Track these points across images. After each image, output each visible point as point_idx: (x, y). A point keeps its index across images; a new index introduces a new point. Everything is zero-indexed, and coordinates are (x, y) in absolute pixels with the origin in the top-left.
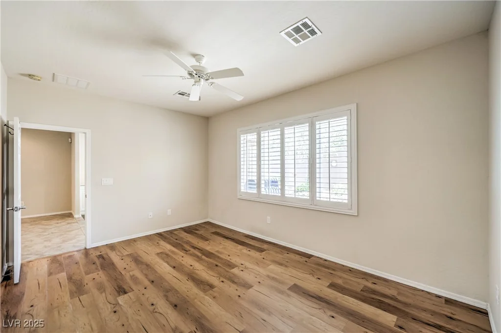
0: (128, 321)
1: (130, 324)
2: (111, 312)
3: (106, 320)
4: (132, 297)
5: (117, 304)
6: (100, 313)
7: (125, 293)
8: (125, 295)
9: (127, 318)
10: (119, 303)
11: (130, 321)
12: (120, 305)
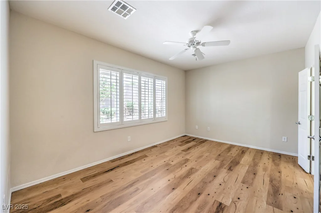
0: (238, 189)
1: (239, 187)
2: (241, 200)
3: (247, 199)
4: (221, 197)
5: (233, 202)
6: (247, 206)
7: (221, 204)
8: (223, 203)
9: (237, 190)
10: (232, 201)
11: (237, 188)
12: (233, 199)
